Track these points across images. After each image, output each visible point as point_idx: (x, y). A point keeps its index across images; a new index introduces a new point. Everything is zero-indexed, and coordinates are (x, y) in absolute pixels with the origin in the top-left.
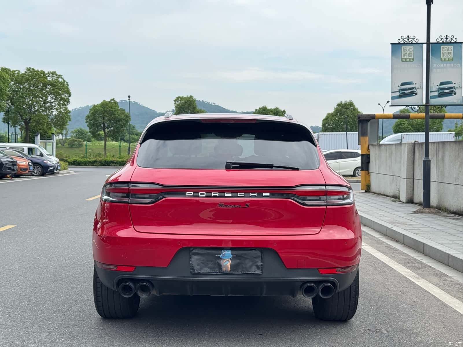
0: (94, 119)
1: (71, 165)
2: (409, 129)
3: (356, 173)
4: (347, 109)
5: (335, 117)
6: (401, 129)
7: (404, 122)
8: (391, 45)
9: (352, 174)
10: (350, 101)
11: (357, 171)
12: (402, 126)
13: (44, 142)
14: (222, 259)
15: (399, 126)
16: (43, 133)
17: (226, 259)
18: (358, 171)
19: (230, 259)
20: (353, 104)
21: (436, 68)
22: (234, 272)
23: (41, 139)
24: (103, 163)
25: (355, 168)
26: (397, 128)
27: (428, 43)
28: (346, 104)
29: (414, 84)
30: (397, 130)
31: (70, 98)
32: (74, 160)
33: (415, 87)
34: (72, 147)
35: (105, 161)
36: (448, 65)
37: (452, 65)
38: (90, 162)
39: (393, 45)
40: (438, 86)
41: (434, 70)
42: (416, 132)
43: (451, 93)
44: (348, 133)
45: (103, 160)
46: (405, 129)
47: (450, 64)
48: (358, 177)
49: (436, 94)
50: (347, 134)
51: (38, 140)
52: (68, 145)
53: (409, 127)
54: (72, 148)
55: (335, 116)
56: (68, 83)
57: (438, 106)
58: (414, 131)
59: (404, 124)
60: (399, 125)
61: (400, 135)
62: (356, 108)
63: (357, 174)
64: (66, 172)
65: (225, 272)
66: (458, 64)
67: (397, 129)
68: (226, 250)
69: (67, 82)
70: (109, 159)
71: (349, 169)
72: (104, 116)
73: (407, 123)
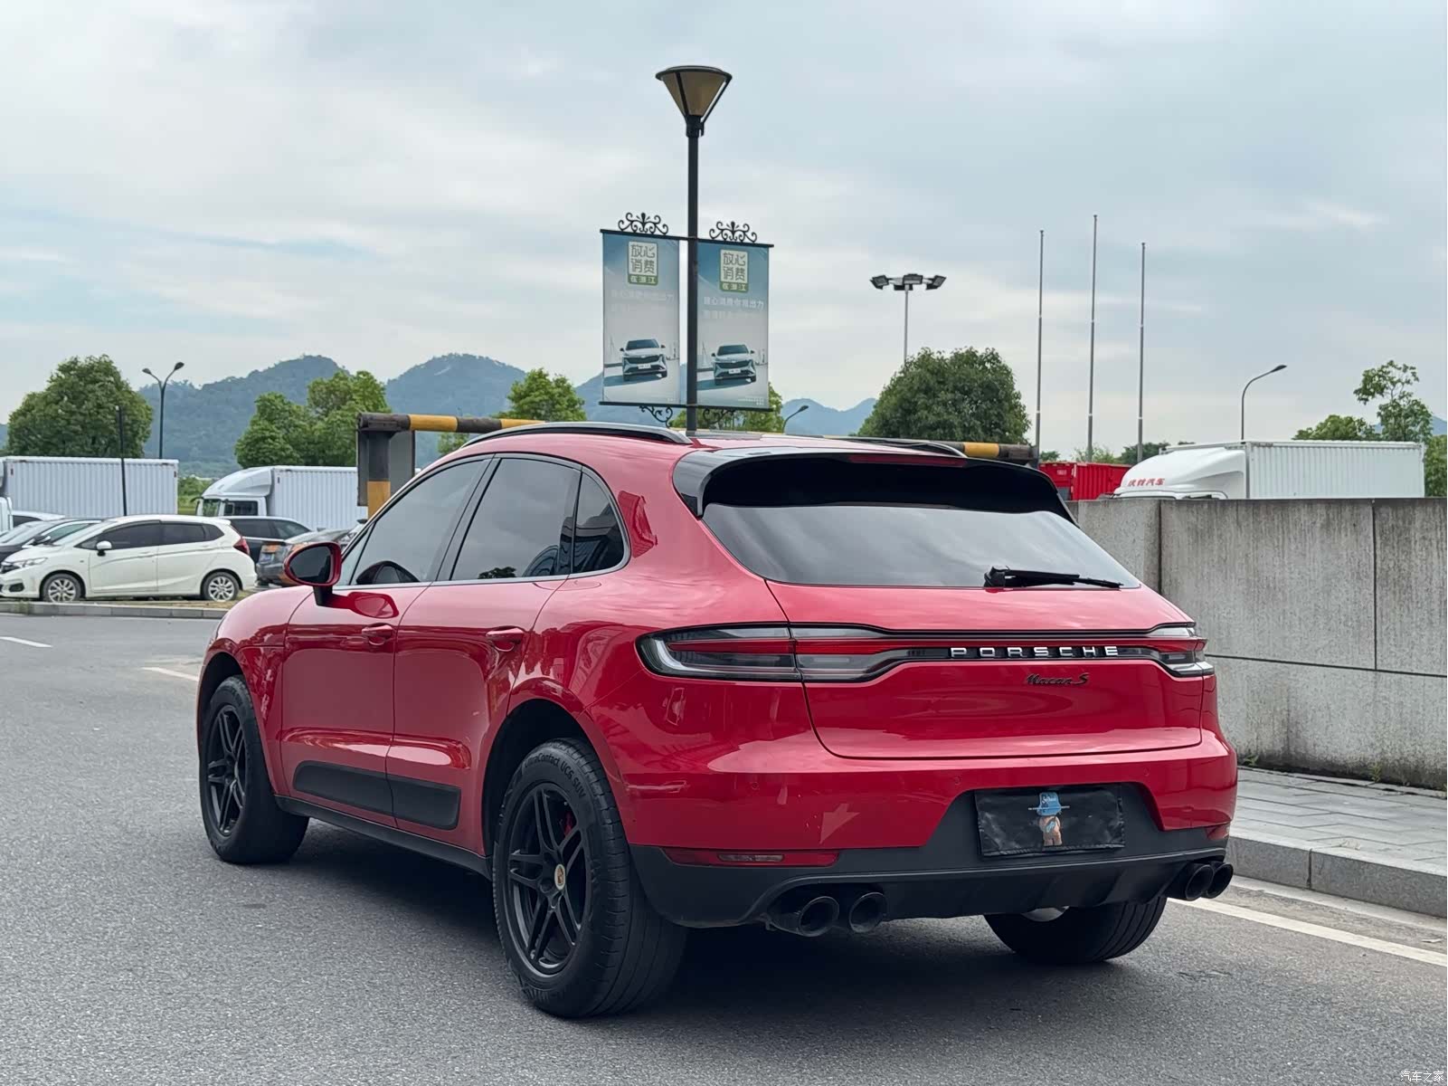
2: (288, 452)
3: (211, 589)
4: (95, 381)
5: (54, 407)
6: (264, 453)
7: (273, 434)
8: (601, 235)
9: (197, 591)
10: (103, 360)
11: (212, 583)
12: (267, 446)
14: (1040, 816)
15: (257, 446)
17: (1049, 816)
18: (216, 582)
19: (1058, 815)
20: (115, 368)
21: (709, 308)
22: (1071, 848)
25: (204, 575)
26: (250, 450)
27: (693, 239)
28: (91, 369)
29: (658, 347)
30: (249, 457)
33: (661, 355)
36: (738, 301)
37: (745, 302)
39: (606, 235)
40: (713, 355)
41: (706, 313)
42: (307, 464)
43: (745, 377)
44: (126, 460)
46: (276, 454)
47: (742, 299)
48: (216, 602)
49: (710, 376)
50: (123, 464)
53: (288, 449)
55: (57, 403)
57: (717, 411)
58: (302, 460)
59: (273, 438)
60: (257, 441)
61: (267, 472)
62: (122, 383)
63: (213, 592)
65: (1053, 849)
66: (760, 302)
67: (250, 453)
68: (1046, 794)
71: (187, 578)
73: (281, 436)
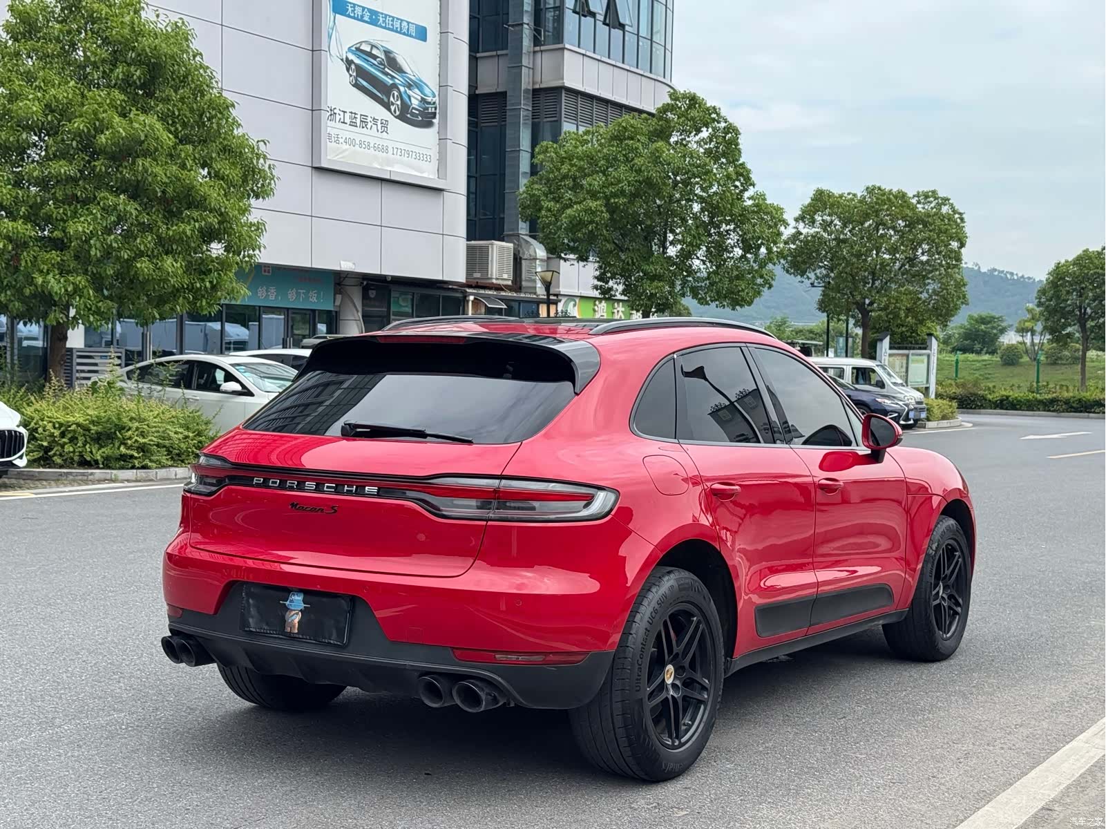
0: (1057, 296)
1: (995, 409)
13: (902, 355)
14: (288, 609)
16: (908, 334)
17: (294, 610)
19: (301, 611)
23: (891, 348)
24: (1074, 405)
31: (963, 250)
32: (1003, 396)
34: (1054, 363)
35: (1080, 400)
38: (1041, 402)
45: (1074, 397)
51: (884, 350)
52: (1047, 358)
54: (1058, 367)
56: (964, 216)
64: (949, 425)
68: (295, 593)
69: (960, 214)
70: (1091, 395)
72: (1083, 288)
